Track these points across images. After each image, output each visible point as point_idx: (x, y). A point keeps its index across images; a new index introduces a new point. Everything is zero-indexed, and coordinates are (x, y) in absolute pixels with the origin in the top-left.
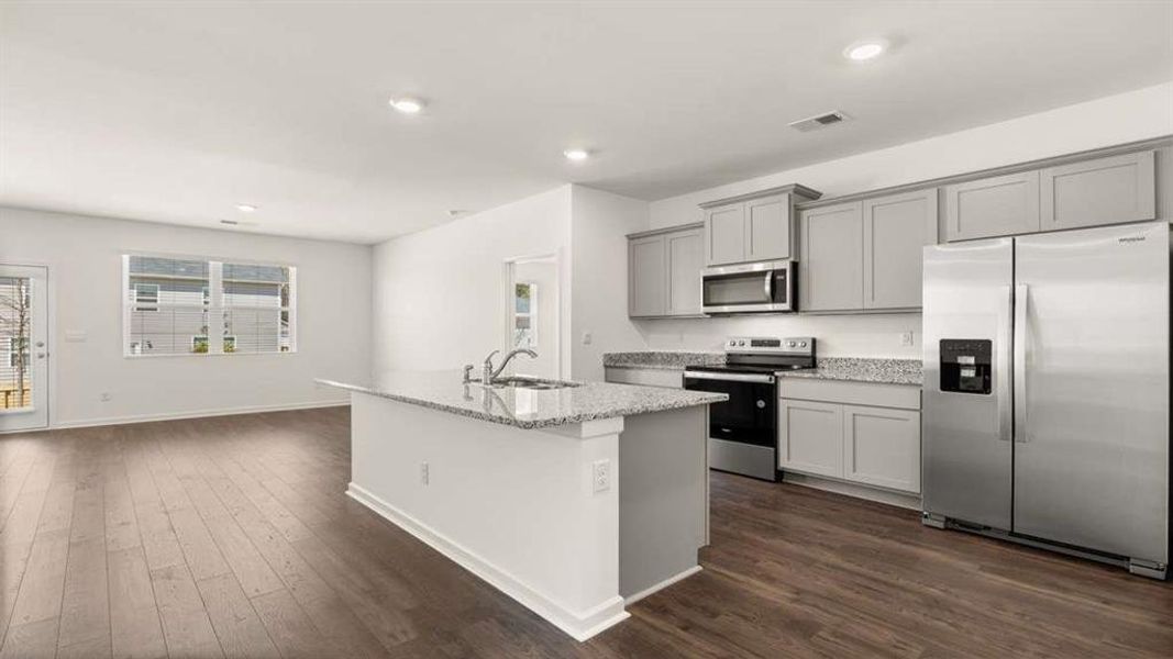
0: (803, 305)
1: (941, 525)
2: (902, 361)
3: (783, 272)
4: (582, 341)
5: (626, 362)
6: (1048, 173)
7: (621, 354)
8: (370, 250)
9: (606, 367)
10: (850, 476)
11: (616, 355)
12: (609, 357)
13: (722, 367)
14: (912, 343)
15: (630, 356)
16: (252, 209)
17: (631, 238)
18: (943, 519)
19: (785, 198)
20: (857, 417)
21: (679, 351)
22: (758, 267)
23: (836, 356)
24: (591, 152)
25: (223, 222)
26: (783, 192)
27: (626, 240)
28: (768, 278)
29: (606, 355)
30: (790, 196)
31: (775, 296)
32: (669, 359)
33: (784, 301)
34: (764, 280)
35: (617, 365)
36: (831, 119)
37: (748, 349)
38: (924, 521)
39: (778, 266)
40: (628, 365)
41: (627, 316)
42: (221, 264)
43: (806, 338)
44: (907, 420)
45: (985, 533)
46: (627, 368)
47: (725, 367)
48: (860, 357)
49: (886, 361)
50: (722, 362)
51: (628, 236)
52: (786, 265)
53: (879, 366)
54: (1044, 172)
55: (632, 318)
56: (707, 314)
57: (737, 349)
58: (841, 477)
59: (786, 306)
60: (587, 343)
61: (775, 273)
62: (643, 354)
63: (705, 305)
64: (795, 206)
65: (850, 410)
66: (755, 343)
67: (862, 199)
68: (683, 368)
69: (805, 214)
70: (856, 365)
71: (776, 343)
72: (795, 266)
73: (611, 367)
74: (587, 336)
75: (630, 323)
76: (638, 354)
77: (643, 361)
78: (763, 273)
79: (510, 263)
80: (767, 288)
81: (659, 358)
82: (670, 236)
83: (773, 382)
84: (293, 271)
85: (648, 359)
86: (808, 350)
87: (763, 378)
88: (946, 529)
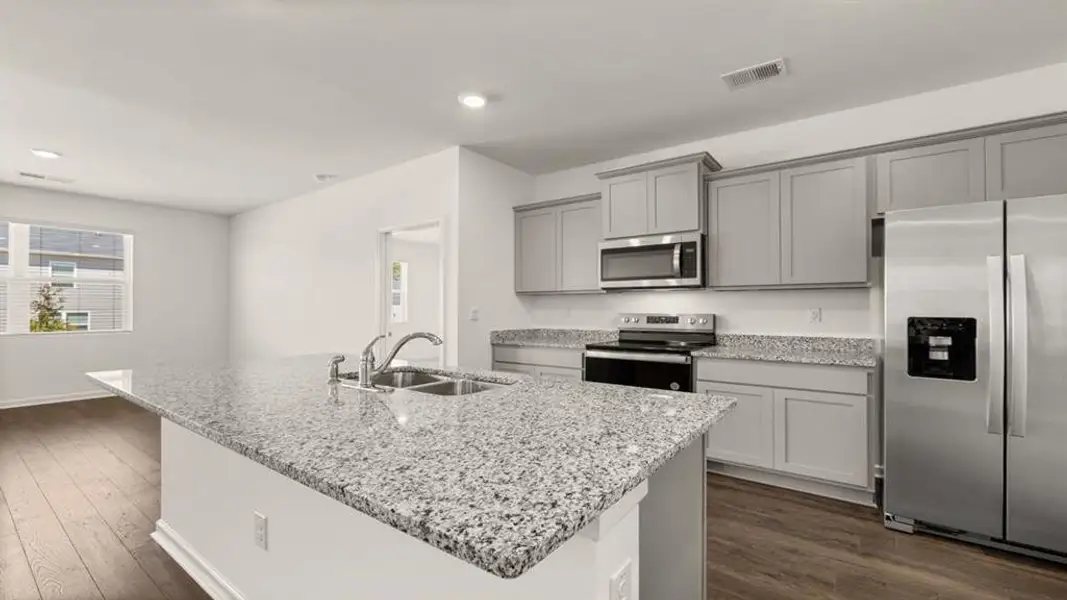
0: (712, 280)
1: (910, 529)
2: (811, 339)
3: (693, 245)
4: (468, 319)
5: (513, 339)
6: (993, 141)
7: (509, 331)
8: (228, 220)
9: (493, 345)
10: (780, 466)
11: (503, 332)
12: (496, 335)
13: (613, 344)
14: (820, 320)
15: (516, 333)
16: (55, 156)
17: (517, 210)
18: (912, 522)
19: (694, 166)
20: (789, 403)
21: (567, 328)
22: (667, 240)
23: (738, 333)
24: (491, 98)
25: (22, 174)
26: (692, 161)
27: (512, 212)
28: (677, 252)
29: (493, 332)
30: (699, 165)
31: (686, 270)
32: (559, 336)
33: (695, 276)
34: (672, 254)
35: (507, 342)
36: (771, 71)
37: (644, 325)
38: (887, 523)
39: (687, 238)
40: (515, 342)
41: (513, 291)
42: (28, 226)
43: (708, 315)
44: (851, 406)
45: (961, 537)
46: (517, 346)
47: (618, 344)
48: (765, 334)
49: (794, 339)
50: (614, 340)
51: (514, 208)
52: (696, 238)
53: (785, 343)
54: (990, 139)
55: (519, 294)
56: (604, 289)
57: (631, 325)
58: (771, 467)
59: (697, 281)
60: (475, 320)
61: (684, 246)
62: (529, 330)
63: (603, 280)
64: (704, 176)
65: (781, 395)
66: (651, 319)
67: (780, 168)
68: (584, 346)
69: (714, 185)
70: (760, 342)
71: (675, 320)
72: (704, 238)
73: (498, 345)
74: (475, 312)
75: (516, 300)
76: (524, 331)
77: (529, 338)
78: (671, 247)
79: (387, 233)
80: (676, 262)
81: (545, 335)
82: (559, 209)
83: (689, 362)
84: (128, 239)
85: (533, 335)
86: (709, 327)
87: (680, 359)
88: (916, 533)
